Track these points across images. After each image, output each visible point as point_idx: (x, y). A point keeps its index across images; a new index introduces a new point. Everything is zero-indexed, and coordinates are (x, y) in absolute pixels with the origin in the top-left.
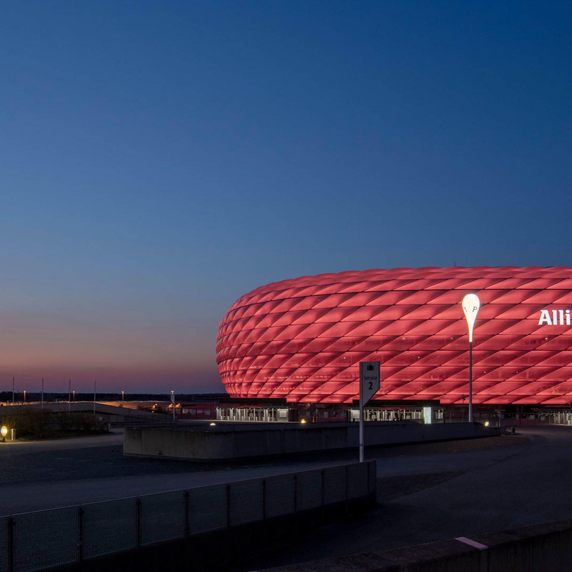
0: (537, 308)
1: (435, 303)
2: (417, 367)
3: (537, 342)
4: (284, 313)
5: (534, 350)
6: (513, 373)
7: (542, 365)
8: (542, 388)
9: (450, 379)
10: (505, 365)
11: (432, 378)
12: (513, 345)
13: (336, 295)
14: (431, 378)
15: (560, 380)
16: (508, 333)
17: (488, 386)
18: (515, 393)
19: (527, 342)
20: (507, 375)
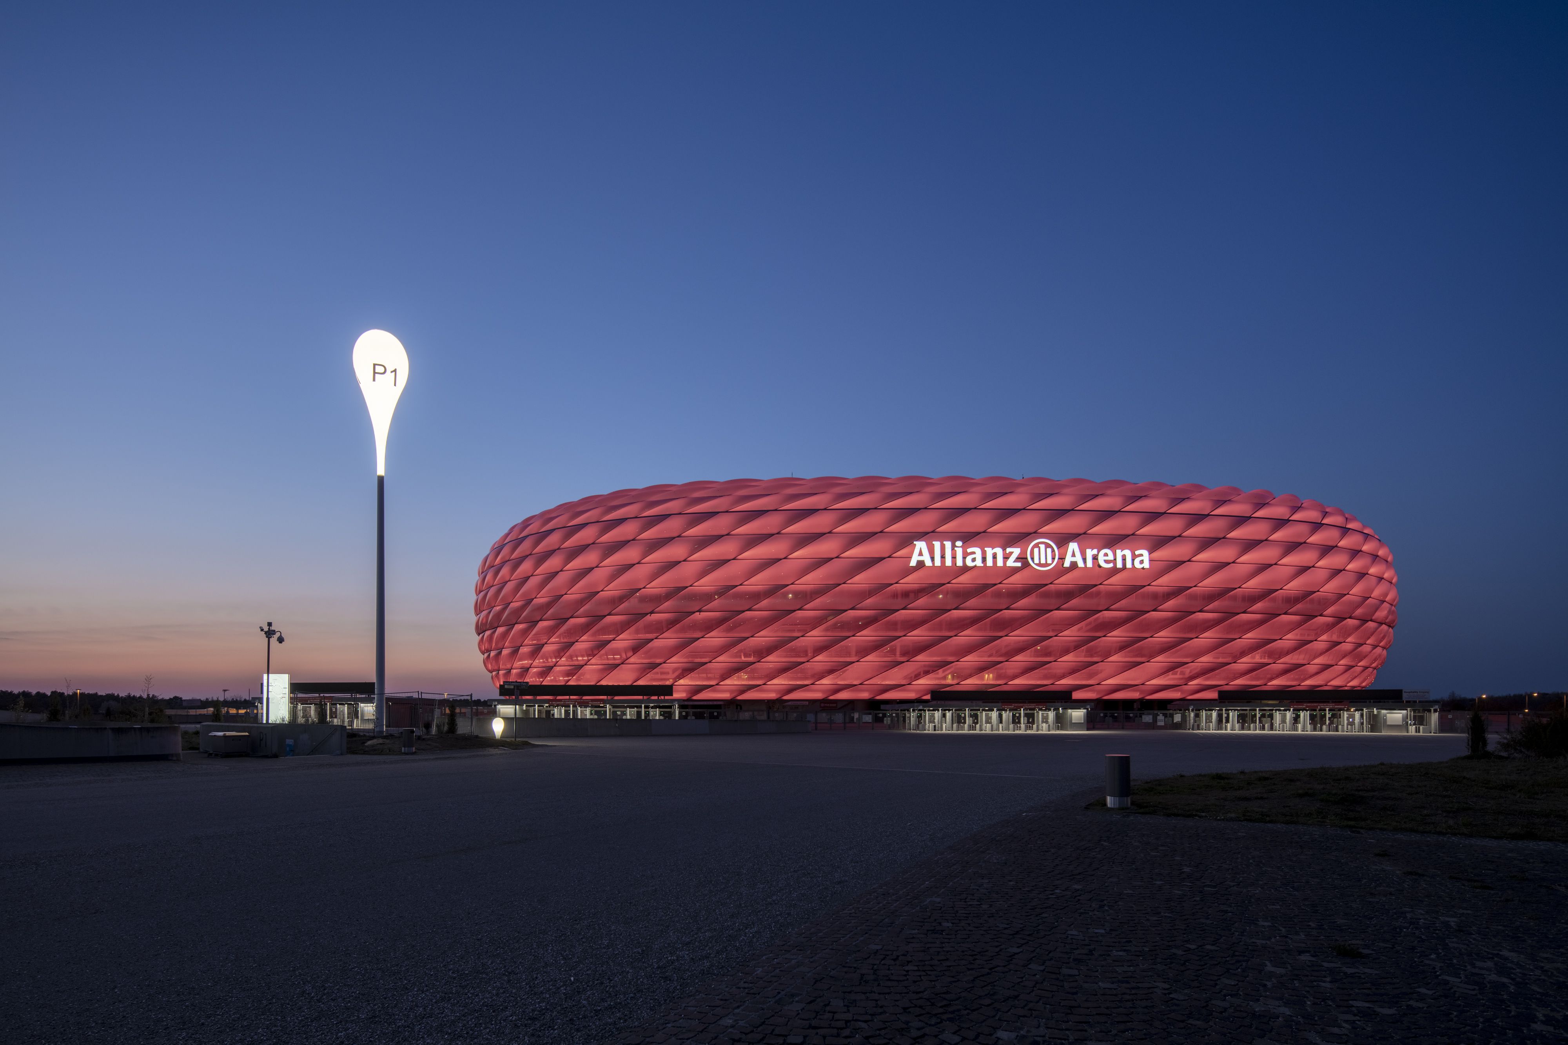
0: (908, 540)
1: (743, 533)
2: (715, 639)
3: (912, 595)
4: (554, 551)
5: (904, 609)
6: (876, 647)
7: (918, 635)
8: (922, 673)
9: (770, 658)
10: (857, 634)
11: (743, 657)
12: (869, 602)
13: (636, 519)
14: (741, 657)
15: (950, 659)
16: (861, 580)
17: (831, 672)
18: (877, 681)
19: (895, 595)
20: (865, 651)
